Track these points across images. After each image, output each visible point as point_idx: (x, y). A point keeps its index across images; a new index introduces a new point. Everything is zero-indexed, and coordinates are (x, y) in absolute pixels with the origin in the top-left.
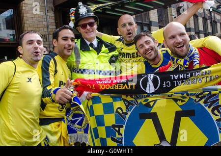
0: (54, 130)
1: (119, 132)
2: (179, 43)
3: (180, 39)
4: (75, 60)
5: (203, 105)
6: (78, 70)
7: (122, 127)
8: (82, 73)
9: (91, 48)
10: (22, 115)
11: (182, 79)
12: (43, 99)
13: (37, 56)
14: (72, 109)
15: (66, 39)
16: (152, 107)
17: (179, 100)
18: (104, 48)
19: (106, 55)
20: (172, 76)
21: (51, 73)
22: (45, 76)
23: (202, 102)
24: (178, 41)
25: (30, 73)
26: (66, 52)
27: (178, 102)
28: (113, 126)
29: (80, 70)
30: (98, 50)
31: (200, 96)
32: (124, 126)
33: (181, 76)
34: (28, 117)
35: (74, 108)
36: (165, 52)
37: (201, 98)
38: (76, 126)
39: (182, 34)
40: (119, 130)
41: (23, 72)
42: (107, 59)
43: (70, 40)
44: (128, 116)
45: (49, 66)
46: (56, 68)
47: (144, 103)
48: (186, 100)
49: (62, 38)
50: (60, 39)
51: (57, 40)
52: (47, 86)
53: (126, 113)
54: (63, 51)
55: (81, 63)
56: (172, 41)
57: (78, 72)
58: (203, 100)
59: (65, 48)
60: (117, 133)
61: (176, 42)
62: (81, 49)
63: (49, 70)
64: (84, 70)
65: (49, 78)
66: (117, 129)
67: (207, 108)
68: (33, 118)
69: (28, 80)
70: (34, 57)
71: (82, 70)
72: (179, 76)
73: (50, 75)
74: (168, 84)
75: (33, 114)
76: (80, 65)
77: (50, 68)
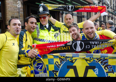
0: (24, 71)
1: (56, 74)
2: (90, 32)
3: (90, 30)
4: (37, 34)
5: (100, 64)
6: (38, 39)
7: (58, 72)
8: (40, 41)
9: (45, 28)
10: (9, 63)
11: (96, 44)
12: (19, 55)
13: (18, 32)
14: (37, 60)
15: (32, 23)
16: (74, 63)
17: (88, 60)
18: (52, 29)
19: (53, 32)
20: (91, 42)
21: (24, 41)
22: (21, 43)
23: (100, 62)
24: (90, 31)
25: (14, 40)
26: (32, 30)
27: (88, 61)
28: (53, 71)
29: (39, 39)
30: (49, 29)
31: (99, 59)
32: (59, 71)
33: (96, 43)
34: (12, 64)
35: (38, 60)
36: (83, 35)
37: (99, 61)
38: (39, 70)
39: (92, 28)
40: (56, 73)
41: (10, 40)
42: (53, 35)
43: (34, 24)
44: (61, 66)
45: (23, 37)
46: (26, 38)
47: (70, 60)
48: (92, 61)
49: (30, 22)
50: (29, 22)
51: (28, 23)
52: (21, 48)
53: (60, 65)
54: (30, 29)
55: (40, 35)
56: (86, 31)
57: (38, 40)
58: (100, 61)
59: (31, 28)
60: (55, 75)
61: (89, 31)
62: (40, 28)
63: (23, 40)
64: (41, 39)
65: (22, 44)
66: (55, 73)
67: (102, 66)
68: (15, 64)
69: (13, 44)
70: (16, 32)
71: (40, 40)
72: (95, 43)
73: (24, 43)
74: (88, 47)
75: (15, 62)
76: (39, 37)
77: (23, 38)
